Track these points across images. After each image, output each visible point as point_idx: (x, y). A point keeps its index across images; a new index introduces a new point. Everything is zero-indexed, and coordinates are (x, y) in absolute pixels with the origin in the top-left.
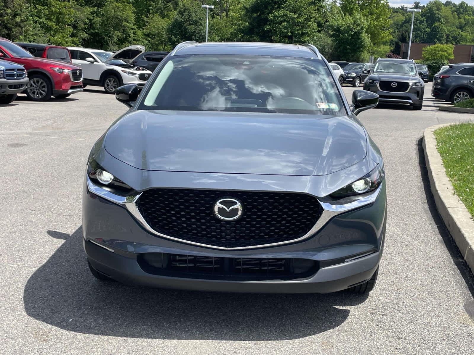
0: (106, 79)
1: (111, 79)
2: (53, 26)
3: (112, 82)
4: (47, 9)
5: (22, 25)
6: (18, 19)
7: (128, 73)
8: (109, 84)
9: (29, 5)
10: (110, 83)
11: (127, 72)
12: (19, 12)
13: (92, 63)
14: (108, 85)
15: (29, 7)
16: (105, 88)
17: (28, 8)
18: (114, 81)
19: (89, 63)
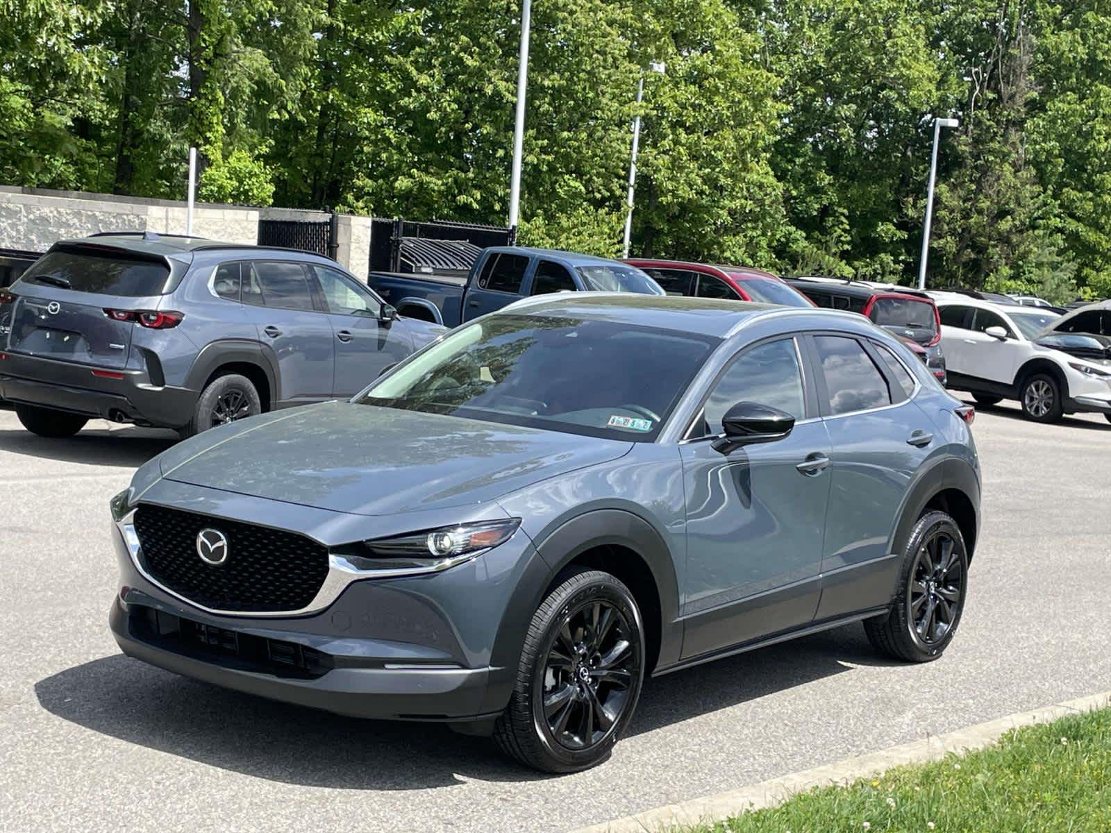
0: (1031, 383)
1: (1041, 382)
2: (1100, 243)
3: (1042, 392)
4: (1091, 199)
5: (1015, 239)
6: (1005, 225)
7: (1086, 370)
8: (1036, 396)
9: (1041, 189)
10: (1039, 393)
11: (1083, 369)
12: (1012, 206)
13: (1002, 339)
14: (1032, 399)
15: (1039, 195)
16: (1024, 405)
17: (1037, 197)
18: (1048, 389)
19: (995, 339)
